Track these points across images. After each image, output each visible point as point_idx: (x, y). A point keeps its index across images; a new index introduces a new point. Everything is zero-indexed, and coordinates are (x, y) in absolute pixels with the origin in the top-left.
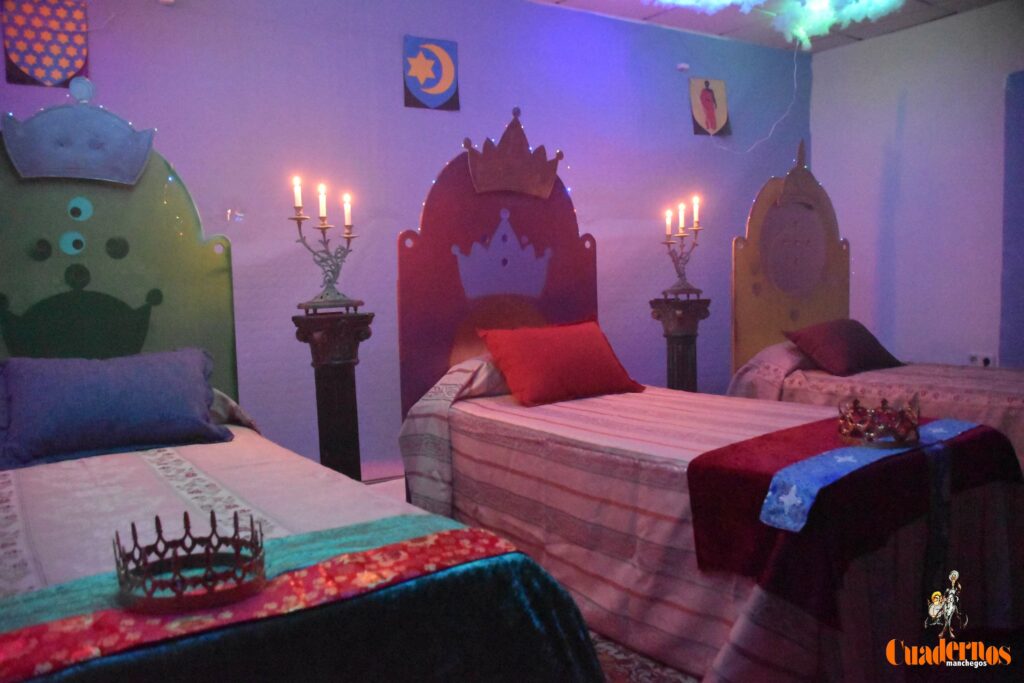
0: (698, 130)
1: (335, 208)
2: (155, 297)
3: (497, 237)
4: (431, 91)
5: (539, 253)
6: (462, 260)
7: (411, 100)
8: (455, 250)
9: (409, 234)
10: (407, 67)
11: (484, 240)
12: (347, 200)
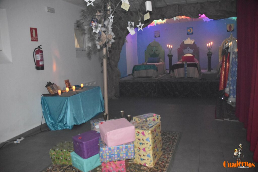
0: (228, 31)
1: (171, 47)
2: (159, 54)
3: (187, 48)
4: (190, 33)
5: (192, 49)
6: (184, 50)
7: (188, 34)
8: (183, 49)
9: (179, 48)
10: (187, 31)
11: (186, 49)
12: (172, 46)
